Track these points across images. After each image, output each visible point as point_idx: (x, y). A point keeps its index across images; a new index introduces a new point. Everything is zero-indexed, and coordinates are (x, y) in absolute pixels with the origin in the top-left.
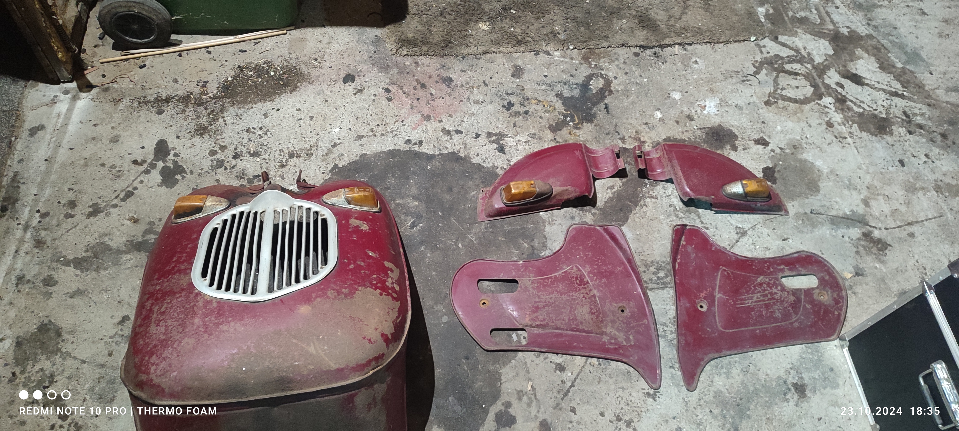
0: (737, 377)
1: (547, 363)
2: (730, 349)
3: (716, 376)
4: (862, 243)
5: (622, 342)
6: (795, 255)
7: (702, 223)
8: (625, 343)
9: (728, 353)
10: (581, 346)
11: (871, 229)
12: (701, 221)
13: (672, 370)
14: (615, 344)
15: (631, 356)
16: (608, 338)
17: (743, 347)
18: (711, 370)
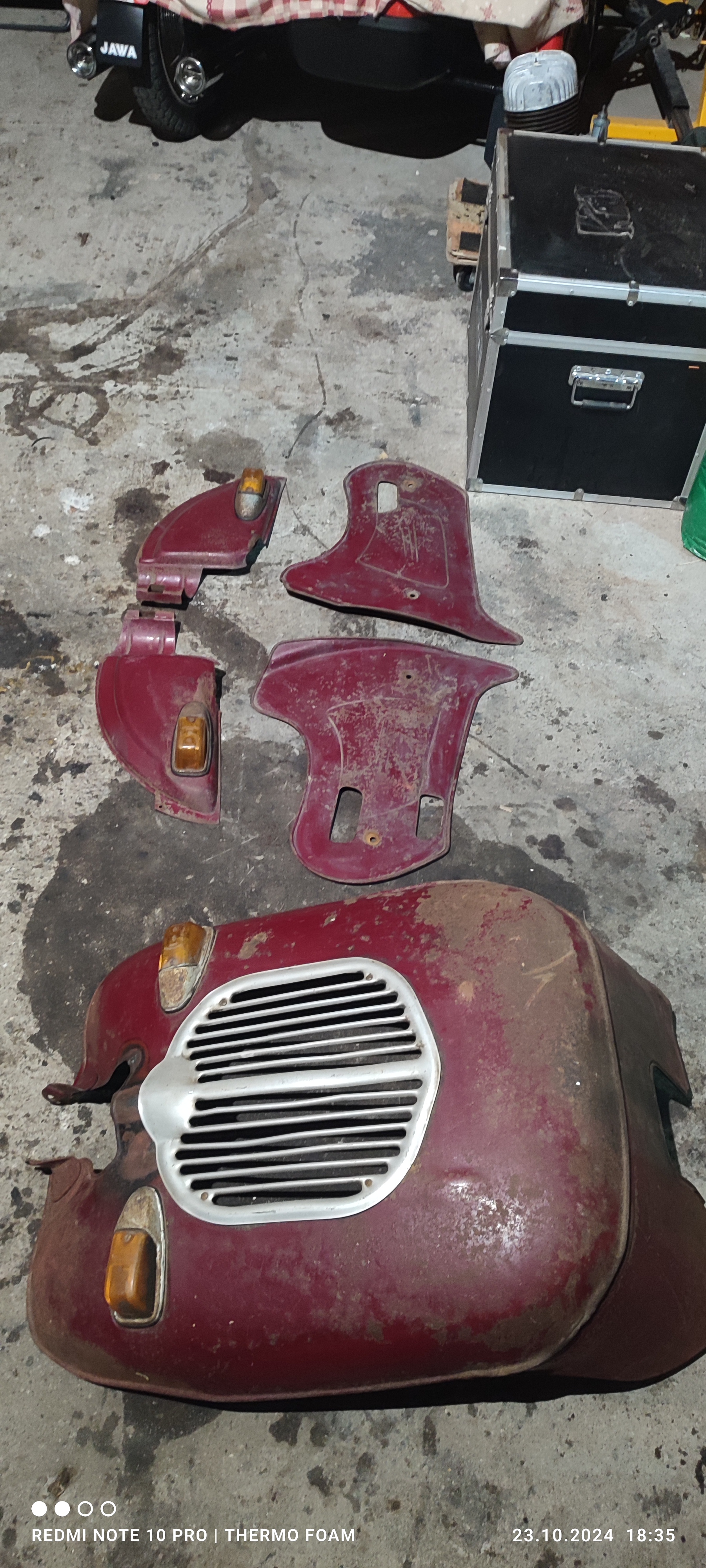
0: (507, 594)
1: (472, 783)
2: (471, 589)
3: (504, 612)
4: (340, 429)
5: (453, 691)
6: (349, 490)
7: (280, 564)
8: (455, 688)
9: (474, 591)
10: (452, 736)
11: (322, 415)
12: (277, 564)
13: (493, 652)
14: (454, 697)
15: (472, 686)
16: (445, 703)
17: (469, 575)
18: (496, 614)
